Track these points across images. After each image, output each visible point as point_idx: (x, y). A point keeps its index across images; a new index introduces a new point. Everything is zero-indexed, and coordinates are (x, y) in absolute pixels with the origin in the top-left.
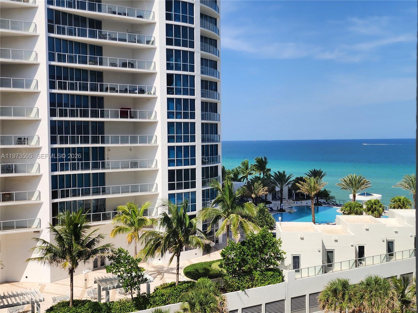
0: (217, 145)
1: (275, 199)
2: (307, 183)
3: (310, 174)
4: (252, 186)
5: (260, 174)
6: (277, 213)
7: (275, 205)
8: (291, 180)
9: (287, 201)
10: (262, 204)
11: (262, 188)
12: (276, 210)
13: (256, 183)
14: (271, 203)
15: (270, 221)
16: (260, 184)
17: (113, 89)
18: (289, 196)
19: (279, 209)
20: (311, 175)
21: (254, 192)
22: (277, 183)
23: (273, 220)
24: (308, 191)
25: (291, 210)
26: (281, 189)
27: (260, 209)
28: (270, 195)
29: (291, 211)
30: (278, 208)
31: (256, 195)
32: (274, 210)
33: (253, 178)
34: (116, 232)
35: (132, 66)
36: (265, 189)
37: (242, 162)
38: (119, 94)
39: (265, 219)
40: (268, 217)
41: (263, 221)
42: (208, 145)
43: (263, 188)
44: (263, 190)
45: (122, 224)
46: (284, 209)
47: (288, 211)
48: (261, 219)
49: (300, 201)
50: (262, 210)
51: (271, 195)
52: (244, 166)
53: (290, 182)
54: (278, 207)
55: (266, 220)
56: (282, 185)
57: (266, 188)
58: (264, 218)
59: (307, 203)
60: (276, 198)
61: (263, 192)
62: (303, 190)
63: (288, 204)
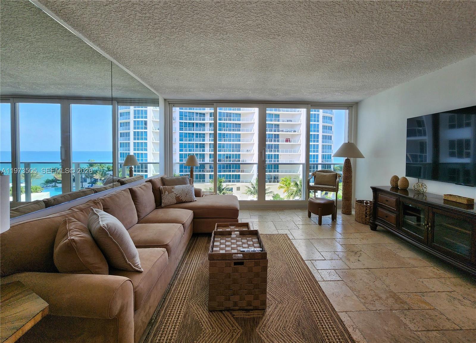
17: (282, 131)
34: (280, 188)
35: (291, 121)
38: (285, 133)
45: (282, 185)
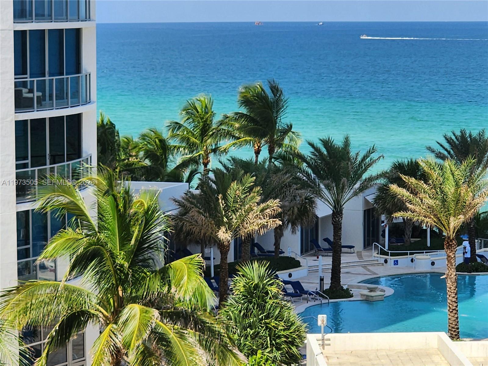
0: (78, 31)
1: (312, 249)
2: (430, 182)
3: (446, 150)
4: (220, 196)
5: (257, 152)
6: (317, 302)
7: (312, 271)
8: (374, 174)
9: (360, 255)
10: (256, 265)
11: (258, 204)
12: (317, 293)
13: (234, 185)
14: (297, 264)
15: (287, 333)
16: (251, 189)
18: (368, 236)
19: (327, 287)
20: (449, 153)
21: (225, 220)
22: (322, 186)
23: (298, 330)
24: (435, 215)
25: (371, 290)
26: (335, 207)
27: (250, 287)
28: (294, 232)
29: (372, 294)
30: (321, 285)
31: (236, 232)
32: (306, 292)
33: (225, 166)
36: (268, 207)
37: (184, 104)
39: (266, 323)
40: (279, 318)
41: (258, 333)
42: (44, 31)
43: (262, 206)
44: (262, 211)
46: (345, 287)
47: (362, 295)
48: (250, 326)
49: (406, 254)
50: (255, 289)
51: (299, 233)
52: (194, 121)
53: (371, 179)
54: (322, 280)
55: (270, 329)
56: (341, 190)
57: (274, 204)
58: (262, 319)
59: (433, 264)
60: (318, 246)
61: (260, 221)
62: (417, 210)
63: (365, 267)
